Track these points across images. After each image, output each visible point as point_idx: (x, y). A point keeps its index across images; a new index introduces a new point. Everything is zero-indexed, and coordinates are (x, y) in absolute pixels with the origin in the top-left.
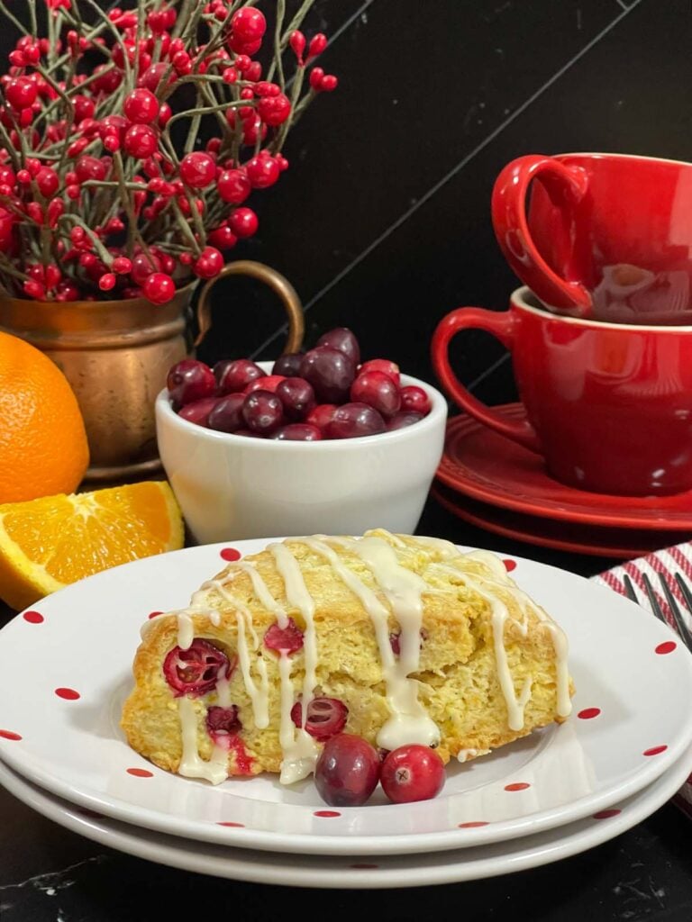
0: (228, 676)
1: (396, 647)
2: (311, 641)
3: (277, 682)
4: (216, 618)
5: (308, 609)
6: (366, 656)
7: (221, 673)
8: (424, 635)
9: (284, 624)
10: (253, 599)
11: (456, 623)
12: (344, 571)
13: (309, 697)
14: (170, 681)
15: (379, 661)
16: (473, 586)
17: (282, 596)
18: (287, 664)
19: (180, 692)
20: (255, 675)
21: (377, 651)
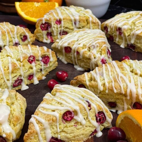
0: (50, 27)
1: (75, 24)
2: (62, 22)
3: (57, 28)
4: (48, 19)
5: (62, 18)
6: (70, 25)
7: (49, 27)
8: (79, 22)
9: (58, 20)
10: (53, 16)
11: (84, 20)
12: (67, 12)
13: (62, 31)
14: (41, 28)
15: (73, 26)
16: (87, 15)
17: (58, 16)
18: (59, 26)
19: (43, 30)
20: (54, 27)
21: (72, 24)
